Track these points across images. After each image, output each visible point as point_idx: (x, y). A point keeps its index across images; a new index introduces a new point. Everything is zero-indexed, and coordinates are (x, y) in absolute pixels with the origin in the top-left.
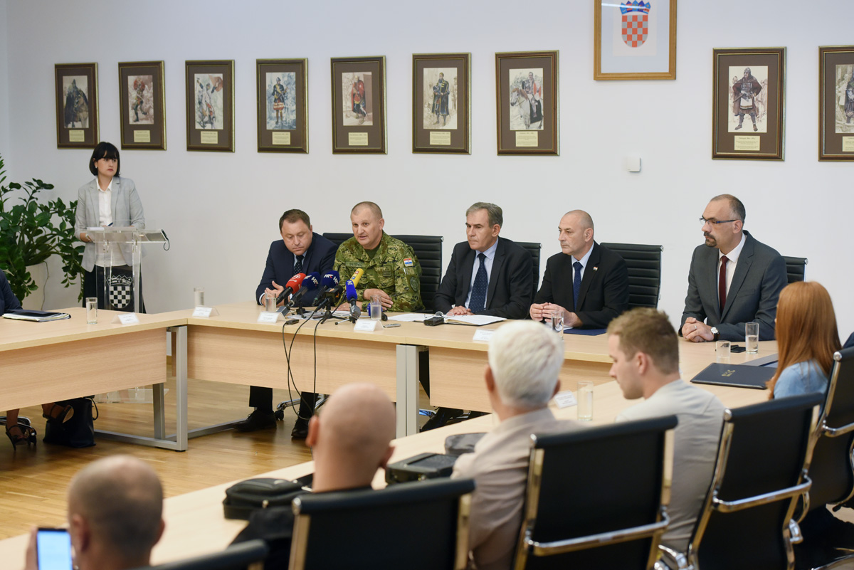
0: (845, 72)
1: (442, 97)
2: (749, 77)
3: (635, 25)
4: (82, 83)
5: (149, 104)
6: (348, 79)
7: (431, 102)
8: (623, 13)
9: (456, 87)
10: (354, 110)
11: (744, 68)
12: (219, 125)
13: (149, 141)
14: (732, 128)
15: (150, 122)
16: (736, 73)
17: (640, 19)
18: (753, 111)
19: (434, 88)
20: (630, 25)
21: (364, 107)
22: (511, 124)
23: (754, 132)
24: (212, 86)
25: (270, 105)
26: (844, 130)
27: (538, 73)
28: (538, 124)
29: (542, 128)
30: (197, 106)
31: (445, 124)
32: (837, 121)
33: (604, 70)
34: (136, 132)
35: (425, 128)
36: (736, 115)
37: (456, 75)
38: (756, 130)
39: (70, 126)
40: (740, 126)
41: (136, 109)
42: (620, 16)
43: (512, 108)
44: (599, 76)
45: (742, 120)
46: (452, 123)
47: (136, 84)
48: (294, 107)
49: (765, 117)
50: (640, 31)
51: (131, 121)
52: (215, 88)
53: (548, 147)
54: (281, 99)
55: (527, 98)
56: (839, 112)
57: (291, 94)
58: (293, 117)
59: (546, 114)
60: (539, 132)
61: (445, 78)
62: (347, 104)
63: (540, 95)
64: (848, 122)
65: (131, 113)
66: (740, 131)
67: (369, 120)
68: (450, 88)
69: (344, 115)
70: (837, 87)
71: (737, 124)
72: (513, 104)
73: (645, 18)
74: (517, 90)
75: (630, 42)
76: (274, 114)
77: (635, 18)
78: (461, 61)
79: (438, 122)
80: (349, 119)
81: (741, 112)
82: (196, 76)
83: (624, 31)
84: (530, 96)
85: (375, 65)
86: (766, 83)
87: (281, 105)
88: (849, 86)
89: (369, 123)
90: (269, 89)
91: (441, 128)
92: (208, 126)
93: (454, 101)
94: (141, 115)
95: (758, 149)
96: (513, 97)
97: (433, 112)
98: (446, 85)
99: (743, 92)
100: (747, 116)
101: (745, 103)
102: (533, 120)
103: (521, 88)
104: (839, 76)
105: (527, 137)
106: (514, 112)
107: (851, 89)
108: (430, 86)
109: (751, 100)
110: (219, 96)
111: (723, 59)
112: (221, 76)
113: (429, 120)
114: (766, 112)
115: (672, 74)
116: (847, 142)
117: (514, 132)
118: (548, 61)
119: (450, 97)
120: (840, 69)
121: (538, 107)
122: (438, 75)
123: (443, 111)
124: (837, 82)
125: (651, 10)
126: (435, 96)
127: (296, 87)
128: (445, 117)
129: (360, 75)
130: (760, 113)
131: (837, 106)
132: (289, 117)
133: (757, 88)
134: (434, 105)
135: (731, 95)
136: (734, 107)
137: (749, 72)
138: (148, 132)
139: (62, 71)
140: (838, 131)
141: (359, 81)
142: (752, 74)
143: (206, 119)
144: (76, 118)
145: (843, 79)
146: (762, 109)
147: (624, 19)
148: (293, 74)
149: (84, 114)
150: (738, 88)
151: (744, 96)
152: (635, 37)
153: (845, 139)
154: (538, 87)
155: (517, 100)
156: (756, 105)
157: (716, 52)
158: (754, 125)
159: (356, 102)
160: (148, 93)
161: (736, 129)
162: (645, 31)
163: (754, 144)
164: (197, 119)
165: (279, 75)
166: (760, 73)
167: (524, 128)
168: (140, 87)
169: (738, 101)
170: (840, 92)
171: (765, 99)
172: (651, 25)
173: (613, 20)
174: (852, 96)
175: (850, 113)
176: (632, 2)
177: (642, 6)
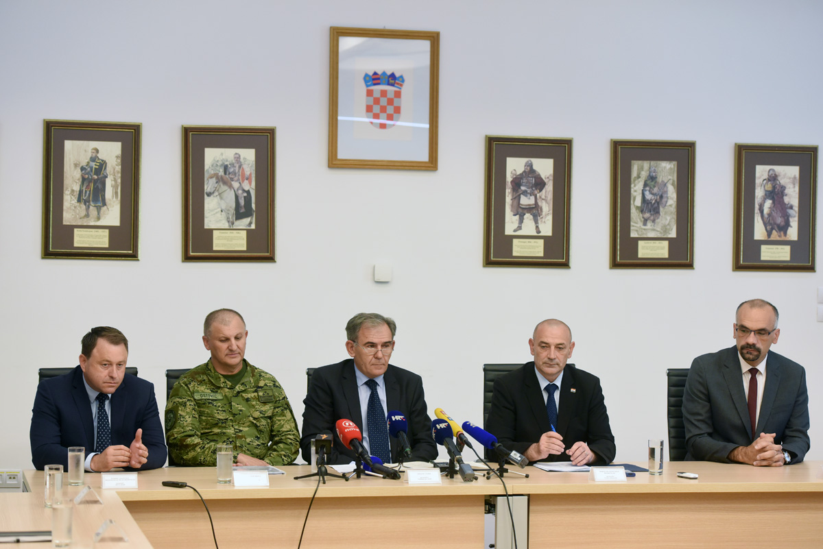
0: (640, 169)
1: (95, 181)
2: (531, 171)
3: (384, 101)
7: (77, 188)
8: (367, 86)
9: (119, 168)
11: (524, 160)
14: (509, 230)
16: (515, 166)
17: (391, 95)
18: (535, 211)
19: (82, 169)
20: (377, 101)
22: (206, 221)
23: (536, 234)
26: (640, 233)
27: (248, 155)
28: (246, 221)
29: (253, 226)
31: (99, 218)
32: (632, 223)
33: (342, 154)
35: (64, 223)
36: (515, 215)
37: (119, 152)
38: (539, 232)
40: (520, 228)
42: (364, 89)
43: (207, 200)
44: (334, 162)
45: (521, 221)
46: (112, 216)
49: (550, 217)
50: (390, 109)
53: (261, 252)
55: (231, 187)
56: (634, 213)
59: (259, 208)
60: (249, 232)
61: (100, 156)
63: (250, 183)
64: (645, 224)
66: (519, 233)
68: (109, 169)
70: (632, 186)
71: (516, 225)
72: (209, 195)
73: (398, 95)
74: (216, 175)
75: (376, 123)
77: (384, 93)
79: (87, 216)
81: (520, 211)
83: (369, 107)
84: (236, 185)
86: (552, 178)
88: (645, 185)
91: (92, 223)
93: (115, 187)
95: (542, 254)
96: (209, 186)
97: (79, 201)
98: (103, 165)
99: (523, 188)
100: (528, 217)
101: (526, 201)
102: (239, 215)
103: (221, 172)
104: (634, 174)
105: (232, 238)
106: (211, 204)
107: (648, 188)
108: (76, 165)
109: (533, 198)
113: (71, 211)
114: (551, 212)
115: (431, 164)
116: (643, 248)
117: (211, 231)
119: (109, 183)
120: (636, 166)
121: (248, 199)
122: (90, 151)
123: (96, 200)
124: (632, 180)
125: (405, 85)
126: (84, 179)
128: (99, 209)
130: (544, 213)
131: (632, 206)
133: (540, 184)
134: (81, 192)
135: (508, 191)
136: (512, 205)
137: (531, 166)
140: (633, 235)
142: (534, 168)
145: (639, 177)
146: (547, 208)
147: (370, 93)
150: (517, 183)
151: (525, 193)
152: (383, 117)
153: (641, 243)
154: (247, 173)
156: (540, 204)
157: (489, 139)
158: (537, 227)
161: (515, 231)
162: (398, 109)
163: (536, 249)
166: (545, 167)
167: (226, 226)
169: (517, 198)
170: (635, 191)
171: (550, 196)
172: (406, 102)
173: (354, 95)
174: (648, 196)
175: (647, 215)
176: (380, 72)
177: (393, 79)
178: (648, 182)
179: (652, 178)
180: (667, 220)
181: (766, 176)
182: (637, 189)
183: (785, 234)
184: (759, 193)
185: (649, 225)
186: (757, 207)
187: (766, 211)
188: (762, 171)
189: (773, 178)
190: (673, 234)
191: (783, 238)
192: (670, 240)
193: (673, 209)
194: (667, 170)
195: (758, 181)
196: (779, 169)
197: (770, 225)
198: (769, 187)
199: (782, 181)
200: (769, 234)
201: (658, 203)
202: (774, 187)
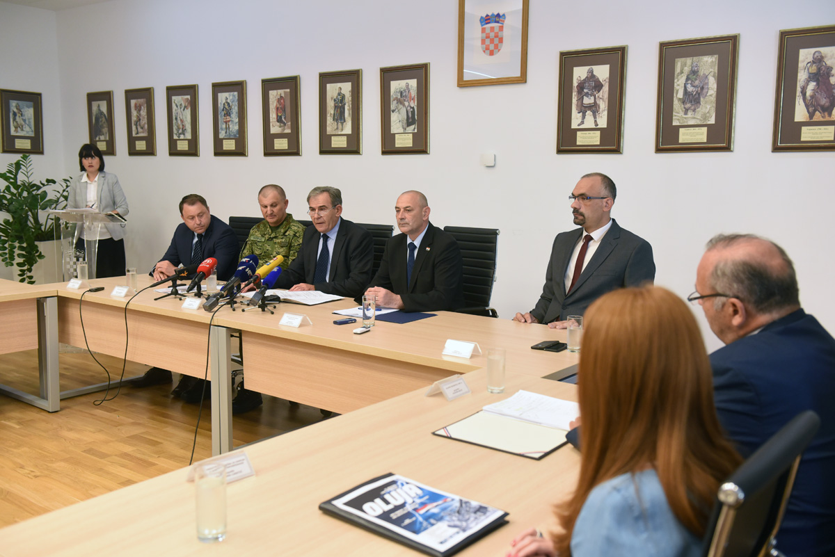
0: (684, 65)
1: (340, 107)
2: (591, 76)
3: (492, 35)
4: (103, 106)
5: (144, 121)
6: (274, 95)
7: (332, 112)
8: (482, 25)
9: (350, 98)
10: (278, 121)
11: (586, 69)
12: (189, 136)
13: (145, 149)
14: (574, 125)
15: (145, 135)
16: (580, 73)
17: (497, 30)
18: (594, 108)
19: (335, 100)
20: (488, 36)
21: (285, 118)
22: (392, 128)
23: (595, 127)
24: (183, 105)
25: (221, 119)
26: (681, 121)
27: (413, 83)
28: (413, 127)
29: (416, 131)
30: (174, 121)
31: (342, 130)
32: (674, 114)
33: (466, 78)
34: (137, 142)
35: (328, 133)
36: (579, 113)
37: (350, 89)
38: (597, 125)
39: (97, 139)
40: (582, 123)
41: (136, 125)
42: (480, 28)
43: (392, 115)
44: (463, 83)
45: (584, 117)
46: (348, 129)
47: (136, 104)
48: (237, 120)
49: (606, 113)
50: (496, 41)
51: (134, 135)
52: (185, 107)
53: (420, 147)
54: (228, 114)
55: (404, 105)
56: (677, 105)
57: (235, 109)
58: (236, 127)
59: (420, 119)
61: (342, 92)
62: (273, 116)
63: (414, 102)
64: (686, 114)
65: (134, 128)
66: (582, 127)
67: (288, 128)
68: (346, 100)
69: (271, 124)
70: (676, 81)
71: (580, 121)
72: (393, 111)
73: (501, 28)
74: (396, 99)
75: (488, 52)
76: (224, 126)
77: (492, 29)
78: (353, 77)
79: (337, 128)
80: (275, 129)
81: (583, 109)
82: (174, 98)
83: (483, 42)
84: (406, 104)
85: (292, 83)
86: (608, 80)
87: (228, 118)
88: (688, 79)
89: (288, 131)
90: (220, 106)
91: (339, 133)
92: (182, 137)
93: (349, 110)
94: (140, 130)
95: (598, 143)
97: (334, 120)
98: (343, 97)
99: (585, 91)
100: (589, 113)
101: (588, 101)
102: (409, 124)
103: (399, 97)
104: (678, 70)
105: (404, 140)
106: (394, 117)
107: (689, 82)
108: (332, 98)
109: (593, 98)
110: (188, 113)
111: (569, 60)
112: (189, 97)
114: (607, 108)
115: (522, 79)
116: (684, 134)
117: (394, 134)
118: (420, 72)
119: (346, 108)
120: (679, 64)
121: (413, 112)
122: (338, 89)
123: (341, 119)
124: (676, 75)
125: (506, 20)
126: (335, 107)
127: (238, 104)
128: (342, 123)
129: (281, 92)
130: (601, 110)
131: (675, 99)
132: (234, 128)
133: (598, 86)
134: (334, 114)
135: (574, 94)
136: (577, 105)
137: (591, 72)
138: (144, 142)
139: (92, 97)
140: (674, 124)
141: (281, 97)
142: (594, 73)
143: (181, 131)
144: (100, 133)
145: (682, 72)
146: (603, 105)
147: (483, 30)
148: (236, 93)
149: (105, 130)
150: (581, 87)
151: (587, 95)
152: (492, 47)
153: (682, 130)
154: (413, 96)
155: (397, 107)
156: (598, 102)
157: (562, 54)
158: (595, 121)
159: (279, 114)
160: (144, 113)
161: (579, 125)
162: (501, 40)
163: (594, 139)
164: (175, 131)
165: (226, 94)
166: (602, 72)
168: (138, 108)
169: (581, 99)
170: (678, 85)
171: (606, 96)
172: (506, 33)
173: (474, 33)
174: (690, 89)
175: (688, 105)
176: (490, 14)
177: (498, 18)
178: (690, 76)
179: (694, 72)
180: (707, 110)
181: (810, 59)
182: (679, 84)
183: (830, 115)
184: (802, 76)
185: (690, 114)
186: (799, 89)
187: (809, 93)
188: (805, 55)
189: (819, 60)
190: (712, 121)
191: (827, 118)
192: (709, 126)
193: (713, 99)
194: (708, 64)
195: (801, 65)
196: (824, 50)
197: (812, 106)
198: (814, 69)
199: (829, 62)
200: (811, 115)
201: (699, 94)
202: (819, 69)
